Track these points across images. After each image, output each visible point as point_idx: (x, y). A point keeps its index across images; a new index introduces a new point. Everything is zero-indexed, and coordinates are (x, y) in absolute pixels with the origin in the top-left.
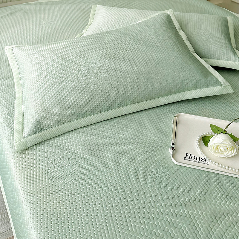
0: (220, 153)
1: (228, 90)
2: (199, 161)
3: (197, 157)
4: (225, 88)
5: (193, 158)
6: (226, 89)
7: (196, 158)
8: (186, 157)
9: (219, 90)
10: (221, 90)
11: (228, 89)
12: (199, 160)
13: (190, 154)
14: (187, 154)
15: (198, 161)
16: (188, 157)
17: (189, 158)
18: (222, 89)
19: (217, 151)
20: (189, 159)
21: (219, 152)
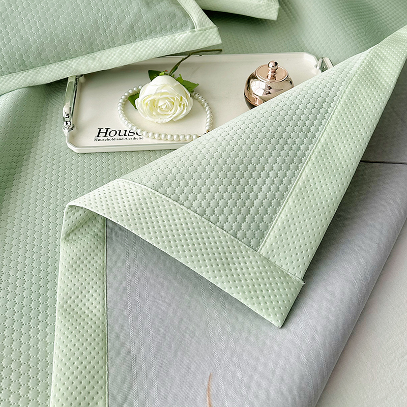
0: (161, 114)
1: (207, 38)
2: (125, 137)
3: (120, 131)
4: (201, 34)
5: (113, 133)
6: (204, 36)
7: (118, 132)
8: (98, 136)
9: (187, 40)
10: (192, 39)
11: (209, 35)
12: (125, 135)
13: (107, 129)
14: (100, 129)
15: (121, 138)
16: (102, 135)
17: (105, 136)
18: (194, 36)
19: (154, 113)
20: (105, 138)
21: (158, 114)
